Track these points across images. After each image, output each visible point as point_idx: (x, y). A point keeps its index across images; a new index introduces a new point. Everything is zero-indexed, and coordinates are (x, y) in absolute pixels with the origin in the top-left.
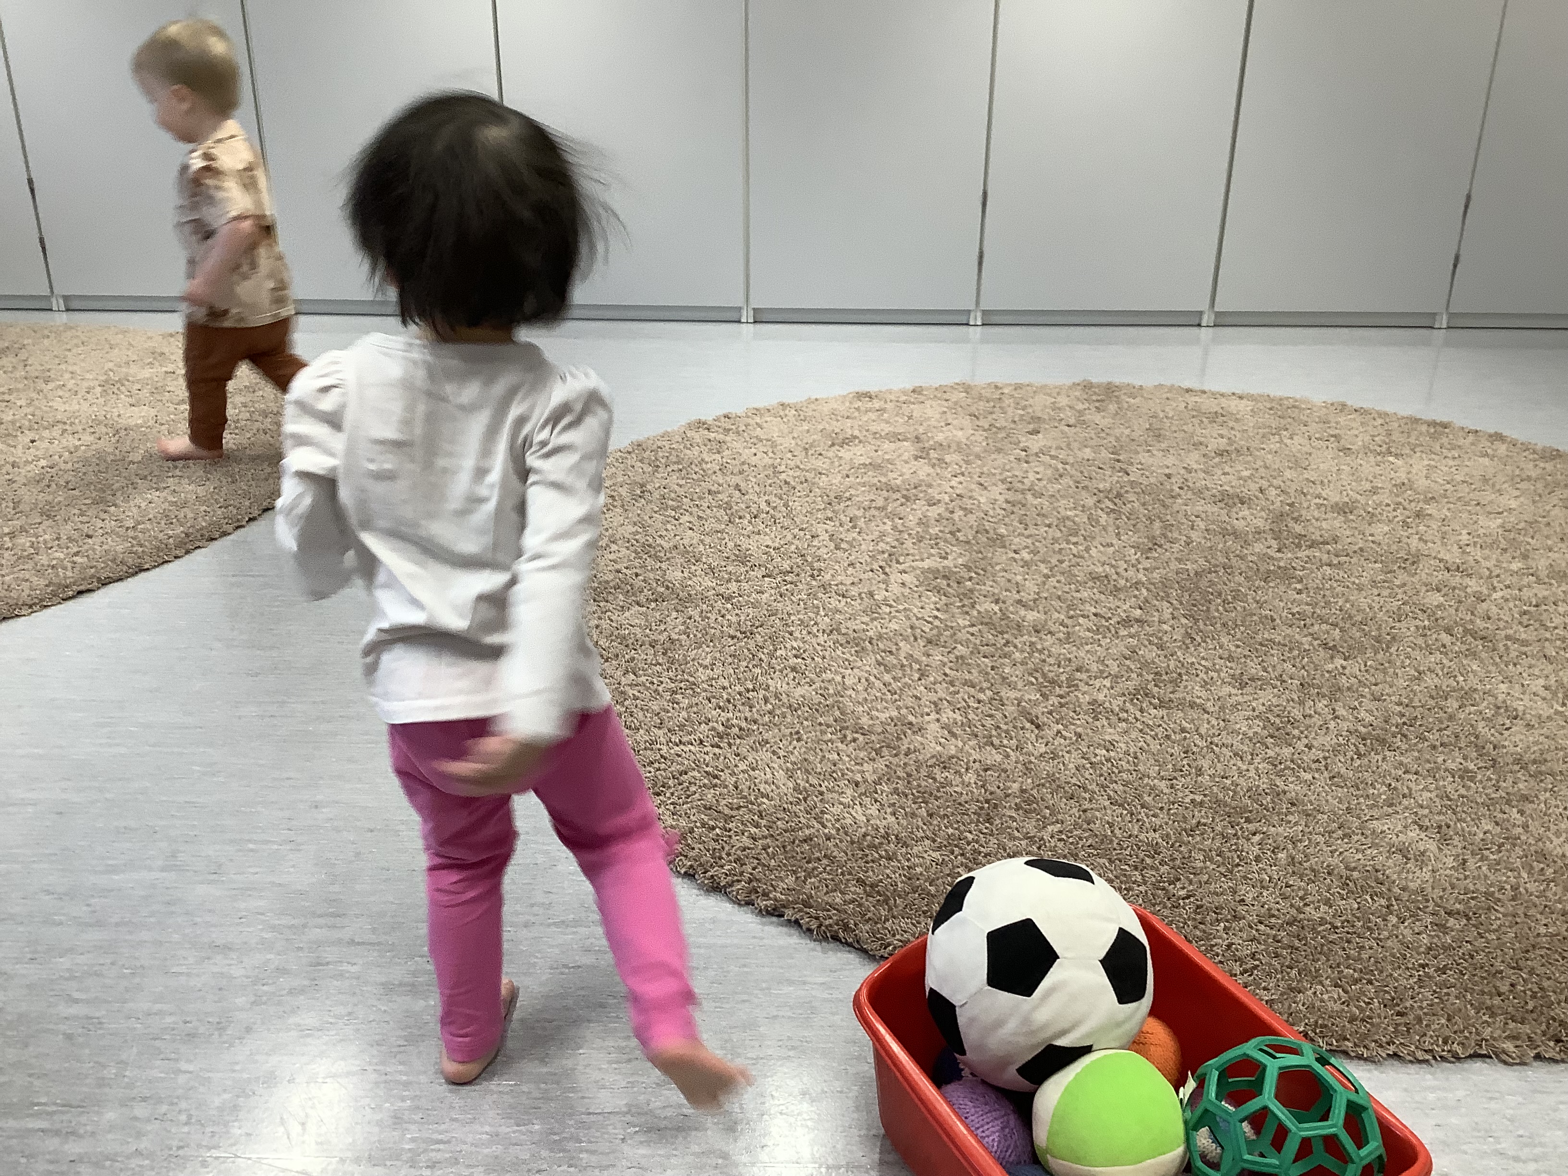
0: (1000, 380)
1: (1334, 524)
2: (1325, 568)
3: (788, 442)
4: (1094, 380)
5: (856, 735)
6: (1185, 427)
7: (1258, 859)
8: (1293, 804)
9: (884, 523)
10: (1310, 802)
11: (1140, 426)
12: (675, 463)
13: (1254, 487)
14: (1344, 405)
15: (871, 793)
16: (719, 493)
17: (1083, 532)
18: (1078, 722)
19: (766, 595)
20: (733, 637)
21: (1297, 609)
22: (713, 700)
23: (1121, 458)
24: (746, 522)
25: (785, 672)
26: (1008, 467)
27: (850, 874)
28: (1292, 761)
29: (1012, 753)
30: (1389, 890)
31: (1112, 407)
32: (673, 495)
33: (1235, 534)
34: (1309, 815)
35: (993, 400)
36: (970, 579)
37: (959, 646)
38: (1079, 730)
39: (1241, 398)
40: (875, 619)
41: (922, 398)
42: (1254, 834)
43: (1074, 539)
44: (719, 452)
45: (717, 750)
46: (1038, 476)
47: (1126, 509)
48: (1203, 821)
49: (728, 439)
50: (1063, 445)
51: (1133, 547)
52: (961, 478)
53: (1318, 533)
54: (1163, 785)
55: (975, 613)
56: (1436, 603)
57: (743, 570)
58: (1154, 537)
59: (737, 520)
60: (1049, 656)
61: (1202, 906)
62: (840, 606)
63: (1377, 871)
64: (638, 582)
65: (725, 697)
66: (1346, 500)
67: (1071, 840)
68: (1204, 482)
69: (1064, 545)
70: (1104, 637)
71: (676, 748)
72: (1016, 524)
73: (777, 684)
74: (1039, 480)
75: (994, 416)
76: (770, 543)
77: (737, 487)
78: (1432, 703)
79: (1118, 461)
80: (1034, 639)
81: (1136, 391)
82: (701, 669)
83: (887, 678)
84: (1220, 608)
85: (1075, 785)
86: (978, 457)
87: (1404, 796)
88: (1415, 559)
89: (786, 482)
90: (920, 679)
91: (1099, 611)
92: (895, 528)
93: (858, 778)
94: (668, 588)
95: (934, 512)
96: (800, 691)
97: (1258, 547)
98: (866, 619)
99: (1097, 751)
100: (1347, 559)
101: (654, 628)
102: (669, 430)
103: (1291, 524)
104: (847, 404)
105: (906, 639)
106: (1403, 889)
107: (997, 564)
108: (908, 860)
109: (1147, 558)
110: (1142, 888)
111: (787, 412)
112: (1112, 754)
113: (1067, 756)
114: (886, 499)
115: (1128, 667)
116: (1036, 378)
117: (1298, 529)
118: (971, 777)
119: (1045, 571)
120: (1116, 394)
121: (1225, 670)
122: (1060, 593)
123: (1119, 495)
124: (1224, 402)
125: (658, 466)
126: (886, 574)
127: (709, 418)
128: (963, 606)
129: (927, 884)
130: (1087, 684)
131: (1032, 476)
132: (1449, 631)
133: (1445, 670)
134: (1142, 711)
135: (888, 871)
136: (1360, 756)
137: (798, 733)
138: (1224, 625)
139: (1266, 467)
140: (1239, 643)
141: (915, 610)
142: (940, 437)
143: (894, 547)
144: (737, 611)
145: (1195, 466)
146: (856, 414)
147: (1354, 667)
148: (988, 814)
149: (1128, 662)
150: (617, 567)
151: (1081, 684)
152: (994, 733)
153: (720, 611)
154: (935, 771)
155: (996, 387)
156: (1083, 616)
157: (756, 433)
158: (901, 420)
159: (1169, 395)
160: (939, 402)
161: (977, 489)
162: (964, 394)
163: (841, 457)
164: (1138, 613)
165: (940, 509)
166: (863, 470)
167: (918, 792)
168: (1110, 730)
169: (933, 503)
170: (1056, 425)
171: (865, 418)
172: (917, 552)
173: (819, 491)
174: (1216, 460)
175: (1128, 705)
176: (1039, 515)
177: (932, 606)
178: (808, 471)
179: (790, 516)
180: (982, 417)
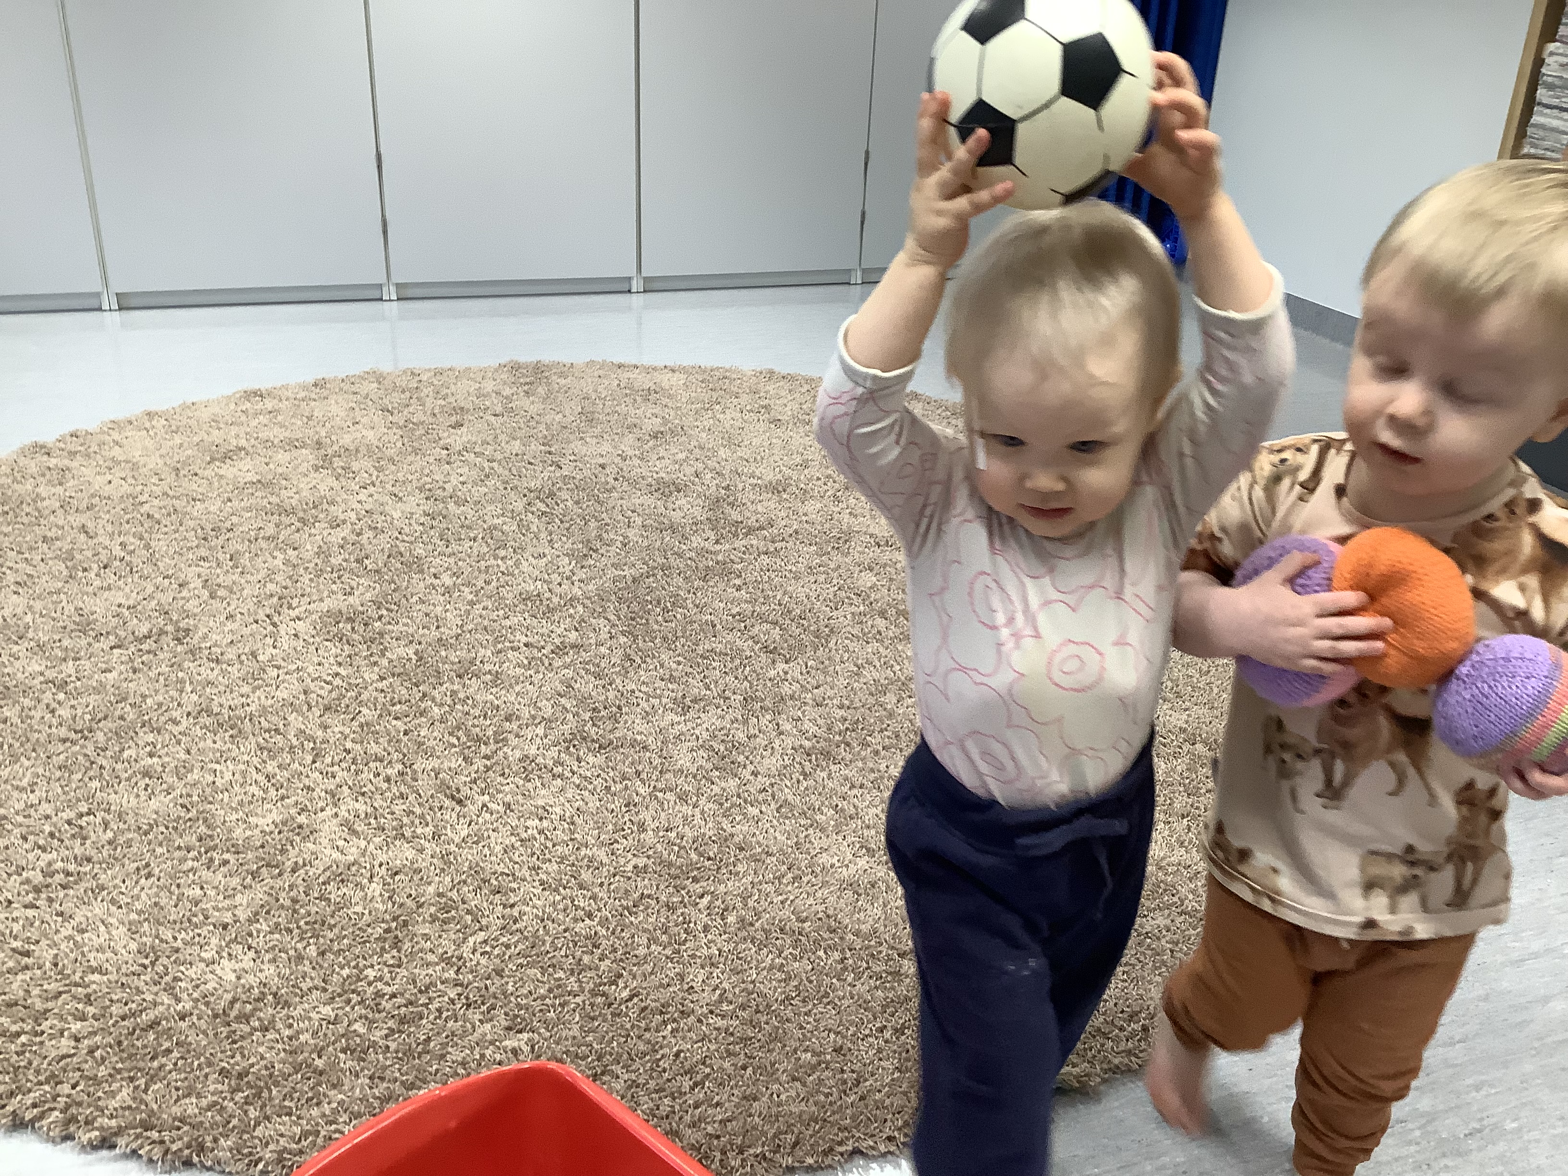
0: (416, 364)
1: (769, 505)
2: (762, 557)
3: (154, 462)
4: (521, 359)
5: (226, 856)
6: (617, 408)
7: (706, 929)
8: (741, 849)
9: (275, 558)
10: (758, 843)
11: (571, 409)
13: (689, 471)
14: (772, 372)
15: (244, 939)
16: (57, 539)
17: (513, 543)
18: (507, 788)
19: (115, 674)
20: (64, 741)
21: (738, 609)
22: (31, 838)
23: (553, 449)
24: (93, 575)
25: (134, 780)
26: (427, 471)
27: (210, 1064)
28: (739, 796)
29: (427, 845)
30: (842, 938)
31: (541, 390)
33: (673, 529)
34: (759, 861)
35: (409, 390)
36: (380, 618)
37: (365, 711)
38: (507, 800)
39: (673, 371)
40: (259, 687)
41: (325, 393)
42: (702, 896)
43: (502, 553)
44: (61, 484)
45: (30, 913)
46: (461, 479)
47: (559, 510)
48: (645, 892)
50: (489, 439)
51: (567, 555)
52: (371, 489)
53: (754, 519)
54: (602, 855)
55: (384, 662)
56: (869, 584)
57: (84, 642)
58: (588, 541)
59: (80, 574)
60: (474, 706)
61: (646, 1008)
62: (212, 676)
63: (828, 916)
65: (47, 829)
66: (779, 477)
67: (496, 951)
68: (639, 470)
70: (538, 672)
72: (436, 540)
73: (123, 798)
74: (463, 483)
75: (411, 409)
76: (123, 601)
77: (83, 529)
78: (872, 700)
79: (550, 453)
80: (456, 687)
81: (566, 370)
82: (16, 794)
83: (271, 767)
84: (660, 618)
85: (502, 874)
86: (391, 460)
87: (851, 818)
88: (847, 536)
89: (149, 517)
90: (314, 762)
91: (530, 640)
92: (287, 562)
93: (228, 918)
95: (337, 536)
96: (154, 804)
97: (696, 541)
98: (246, 689)
99: (529, 823)
100: (783, 544)
103: (728, 509)
104: (233, 406)
105: (298, 711)
106: (857, 934)
107: (412, 595)
108: (290, 1026)
109: (582, 567)
110: (578, 1000)
111: (154, 423)
112: (545, 823)
113: (493, 835)
114: (277, 526)
115: (564, 708)
116: (459, 362)
117: (735, 515)
118: (375, 888)
119: (470, 597)
120: (547, 374)
121: (666, 693)
122: (486, 623)
123: (551, 495)
124: (658, 377)
126: (274, 625)
127: (48, 438)
128: (371, 655)
129: (315, 1056)
130: (517, 736)
131: (454, 480)
132: (883, 614)
133: (882, 660)
134: (579, 760)
135: (261, 1050)
136: (805, 775)
137: (148, 865)
138: (665, 639)
139: (702, 448)
140: (680, 659)
141: (311, 669)
142: (346, 440)
143: (286, 588)
144: (73, 702)
145: (630, 453)
146: (243, 418)
147: (795, 670)
148: (396, 937)
149: (563, 701)
151: (511, 737)
152: (405, 820)
153: (48, 706)
154: (329, 888)
155: (413, 374)
156: (513, 649)
157: (112, 454)
158: (299, 423)
159: (601, 372)
160: (346, 396)
161: (390, 502)
162: (375, 385)
163: (221, 476)
164: (573, 636)
165: (345, 532)
166: (250, 491)
167: (307, 923)
168: (543, 792)
169: (336, 525)
170: (481, 414)
171: (255, 423)
172: (314, 590)
173: (192, 523)
174: (651, 443)
175: (563, 755)
176: (462, 526)
177: (332, 660)
178: (177, 498)
179: (152, 560)
180: (396, 412)
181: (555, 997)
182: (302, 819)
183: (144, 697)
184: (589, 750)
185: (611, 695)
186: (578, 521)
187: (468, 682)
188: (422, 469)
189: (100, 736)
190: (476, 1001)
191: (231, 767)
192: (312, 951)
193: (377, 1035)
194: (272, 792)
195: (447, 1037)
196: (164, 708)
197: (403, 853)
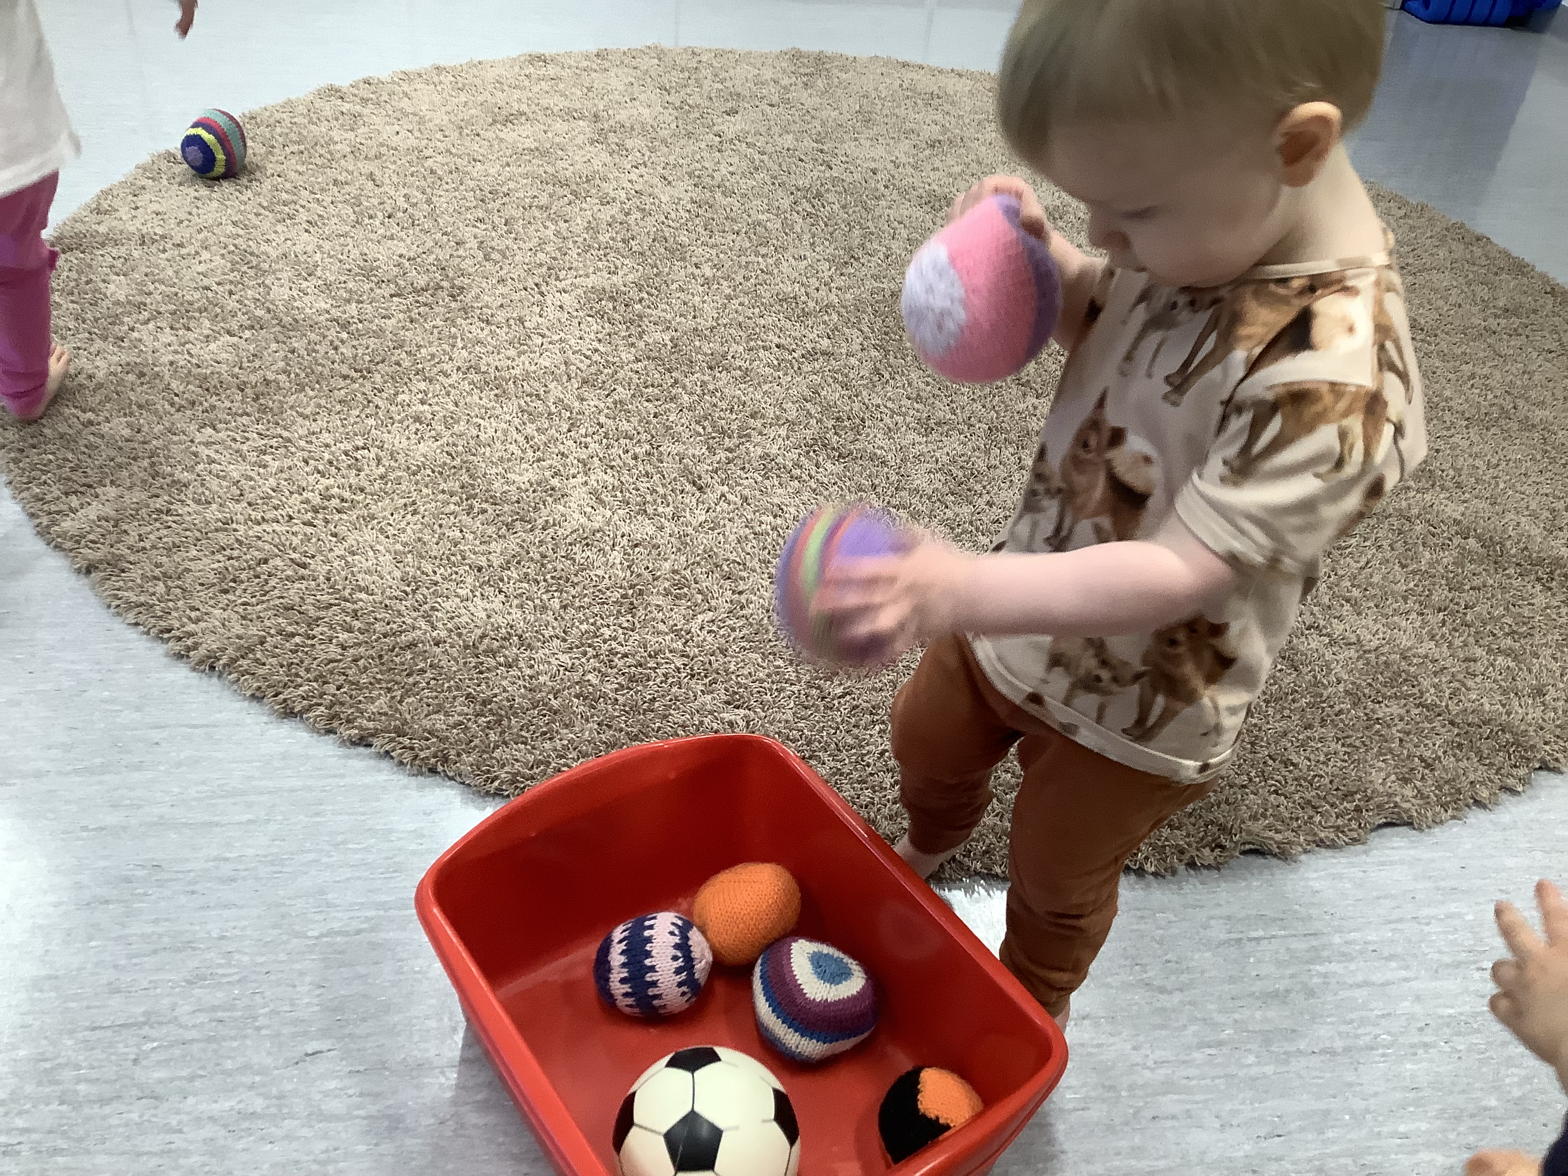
0: (698, 44)
3: (440, 118)
4: (804, 48)
5: (484, 506)
6: (897, 110)
9: (546, 227)
11: (849, 107)
12: (295, 142)
15: (496, 583)
16: (347, 183)
17: (775, 241)
18: (746, 482)
19: (393, 321)
20: (345, 377)
22: (311, 462)
23: (825, 148)
24: (377, 223)
25: (406, 423)
26: (698, 157)
27: (458, 688)
28: (971, 523)
29: (667, 524)
31: (820, 83)
32: (288, 186)
35: (689, 70)
36: (640, 301)
37: (619, 389)
38: (746, 492)
39: (960, 76)
40: (524, 353)
41: (607, 65)
43: (763, 250)
44: (352, 130)
45: (309, 530)
46: (731, 169)
47: (824, 212)
49: (366, 111)
50: (763, 130)
51: (828, 260)
52: (642, 169)
55: (642, 344)
57: (367, 287)
58: (851, 249)
59: (366, 221)
60: (722, 399)
62: (482, 336)
64: (232, 304)
65: (327, 456)
66: (1058, 203)
67: (722, 632)
68: (911, 180)
69: (753, 258)
70: (786, 374)
71: (257, 528)
72: (700, 229)
73: (395, 439)
74: (732, 174)
75: (688, 90)
76: (404, 252)
77: (371, 177)
79: (822, 151)
80: (706, 378)
81: (848, 64)
82: (300, 420)
83: (530, 429)
85: (734, 561)
86: (664, 141)
89: (432, 172)
90: (569, 431)
91: (783, 341)
92: (557, 234)
93: (483, 561)
94: (269, 311)
95: (607, 213)
96: (423, 448)
98: (512, 353)
99: (764, 518)
101: (245, 365)
102: (293, 97)
104: (517, 69)
105: (558, 380)
107: (673, 282)
108: (532, 667)
109: (842, 274)
110: (795, 688)
111: (442, 78)
112: (779, 521)
113: (729, 524)
114: (551, 196)
115: (808, 412)
116: (739, 45)
118: (616, 556)
119: (728, 291)
120: (827, 66)
121: (911, 412)
122: (741, 319)
123: (819, 195)
125: (273, 147)
126: (542, 294)
127: (343, 82)
128: (629, 336)
129: (551, 696)
130: (760, 434)
131: (724, 169)
134: (818, 465)
135: (504, 683)
137: (414, 503)
139: (979, 163)
140: (929, 380)
141: (572, 342)
142: (622, 116)
143: (555, 259)
144: (355, 343)
145: (903, 159)
146: (526, 83)
148: (632, 603)
149: (808, 406)
150: (206, 282)
151: (754, 433)
152: (649, 498)
153: (332, 342)
154: (575, 549)
155: (693, 53)
156: (765, 348)
157: (402, 105)
158: (579, 93)
159: (884, 70)
160: (626, 70)
161: (660, 185)
162: (656, 61)
163: (502, 140)
164: (825, 342)
165: (613, 210)
166: (527, 157)
167: (553, 578)
168: (780, 491)
169: (605, 202)
170: (757, 103)
171: (536, 89)
172: (581, 265)
173: (472, 184)
174: (927, 152)
175: (802, 458)
176: (727, 218)
177: (593, 336)
178: (460, 157)
179: (432, 215)
180: (673, 91)
181: (773, 683)
182: (555, 482)
183: (419, 347)
184: (828, 456)
185: (856, 406)
186: (843, 226)
187: (718, 375)
188: (694, 153)
189: (378, 378)
190: (699, 674)
191: (494, 424)
192: (556, 604)
193: (608, 688)
194: (530, 453)
195: (671, 700)
196: (437, 360)
197: (645, 529)
